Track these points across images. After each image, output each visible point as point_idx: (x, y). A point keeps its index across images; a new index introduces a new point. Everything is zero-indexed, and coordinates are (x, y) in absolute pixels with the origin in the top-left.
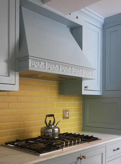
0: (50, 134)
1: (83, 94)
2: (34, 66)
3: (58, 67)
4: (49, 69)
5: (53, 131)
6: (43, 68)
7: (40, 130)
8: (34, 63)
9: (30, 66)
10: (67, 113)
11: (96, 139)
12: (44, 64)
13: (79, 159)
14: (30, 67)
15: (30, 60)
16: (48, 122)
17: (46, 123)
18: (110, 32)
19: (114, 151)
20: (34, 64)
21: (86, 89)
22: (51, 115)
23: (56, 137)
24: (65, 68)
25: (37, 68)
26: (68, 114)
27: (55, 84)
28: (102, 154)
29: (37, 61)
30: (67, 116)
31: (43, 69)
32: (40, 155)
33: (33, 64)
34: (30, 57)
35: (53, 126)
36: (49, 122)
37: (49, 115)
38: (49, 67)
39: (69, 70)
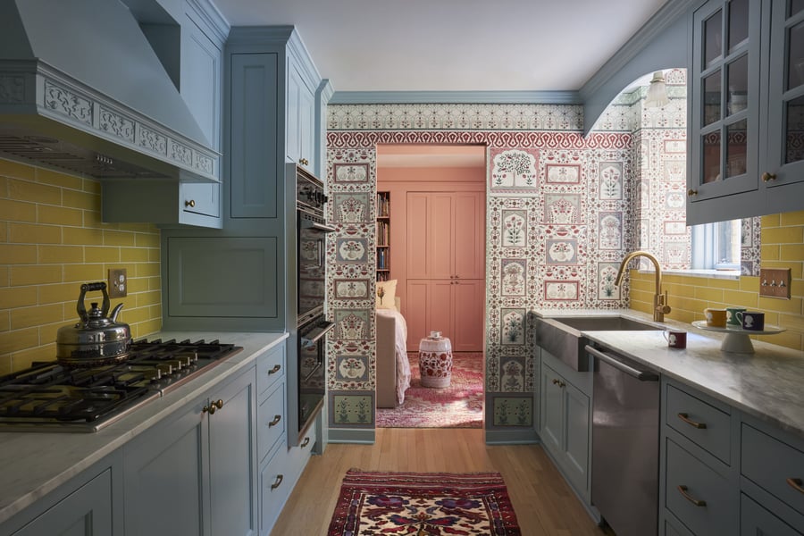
0: (97, 346)
1: (180, 222)
2: (53, 105)
3: (131, 127)
4: (105, 129)
5: (110, 335)
6: (86, 119)
7: (56, 338)
8: (55, 93)
9: (39, 101)
10: (122, 278)
11: (229, 349)
12: (89, 108)
13: (207, 412)
14: (41, 107)
15: (40, 80)
16: (88, 308)
17: (81, 312)
18: (245, 67)
19: (272, 375)
20: (56, 99)
21: (189, 208)
22: (98, 284)
23: (121, 357)
24: (150, 135)
25: (64, 115)
26: (125, 283)
27: (82, 185)
28: (250, 386)
29: (66, 89)
30: (122, 288)
31: (83, 124)
32: (98, 427)
33: (49, 99)
34: (39, 68)
35: (105, 321)
36: (91, 307)
37: (90, 284)
38: (103, 122)
39: (159, 143)
